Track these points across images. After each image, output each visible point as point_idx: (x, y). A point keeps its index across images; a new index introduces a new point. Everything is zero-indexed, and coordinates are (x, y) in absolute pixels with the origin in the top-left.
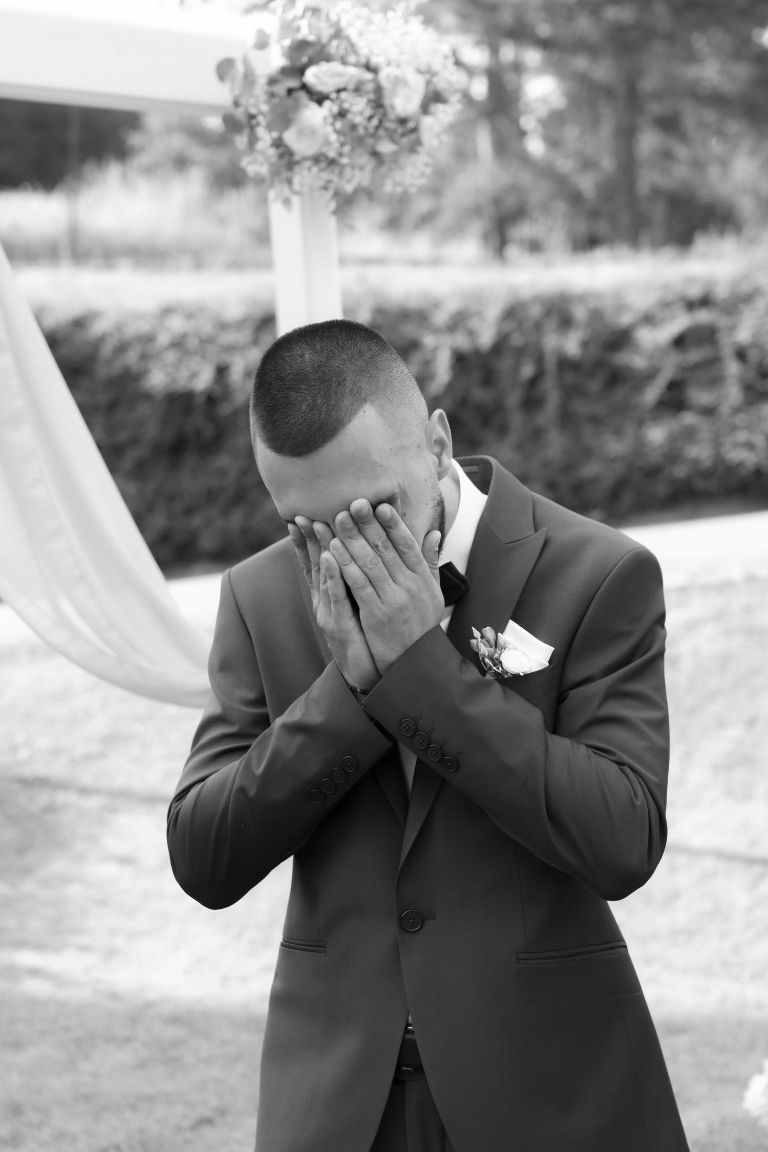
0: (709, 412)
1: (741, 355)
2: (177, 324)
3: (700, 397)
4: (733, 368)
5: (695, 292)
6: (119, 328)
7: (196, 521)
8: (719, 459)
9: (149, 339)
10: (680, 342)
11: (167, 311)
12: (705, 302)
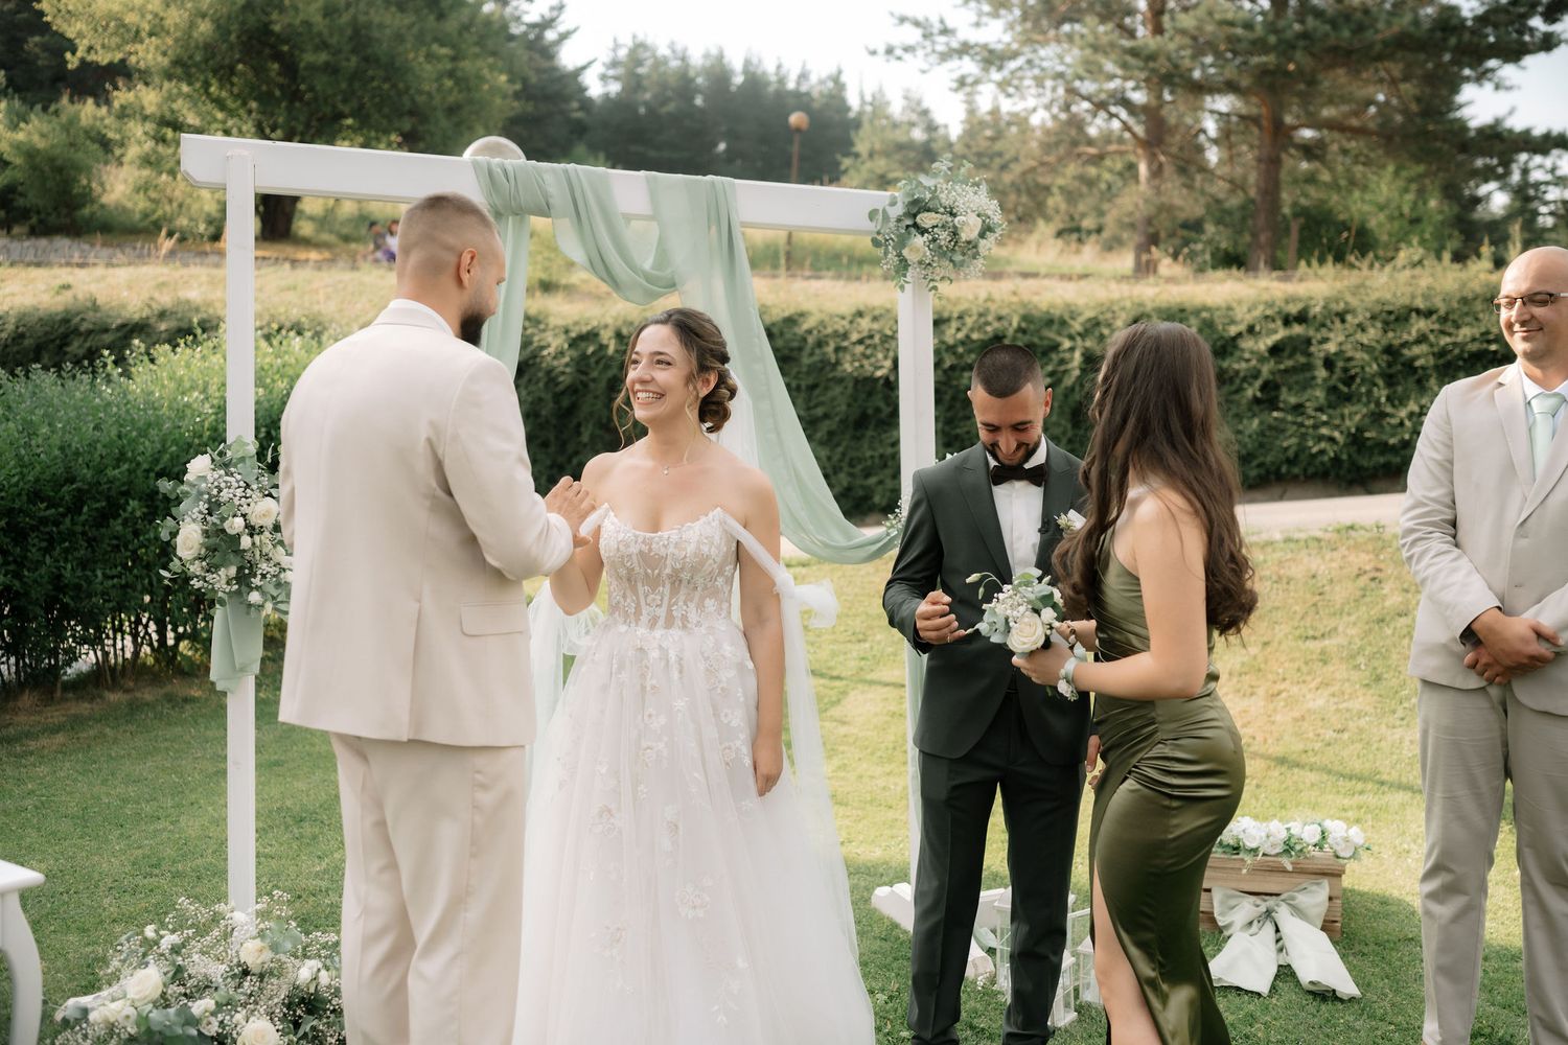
0: (1298, 409)
1: (1329, 363)
2: (865, 324)
3: (1289, 398)
4: (1322, 373)
5: (1293, 309)
6: (822, 323)
7: (872, 480)
8: (1302, 448)
9: (845, 336)
10: (1276, 350)
11: (860, 314)
12: (1302, 318)
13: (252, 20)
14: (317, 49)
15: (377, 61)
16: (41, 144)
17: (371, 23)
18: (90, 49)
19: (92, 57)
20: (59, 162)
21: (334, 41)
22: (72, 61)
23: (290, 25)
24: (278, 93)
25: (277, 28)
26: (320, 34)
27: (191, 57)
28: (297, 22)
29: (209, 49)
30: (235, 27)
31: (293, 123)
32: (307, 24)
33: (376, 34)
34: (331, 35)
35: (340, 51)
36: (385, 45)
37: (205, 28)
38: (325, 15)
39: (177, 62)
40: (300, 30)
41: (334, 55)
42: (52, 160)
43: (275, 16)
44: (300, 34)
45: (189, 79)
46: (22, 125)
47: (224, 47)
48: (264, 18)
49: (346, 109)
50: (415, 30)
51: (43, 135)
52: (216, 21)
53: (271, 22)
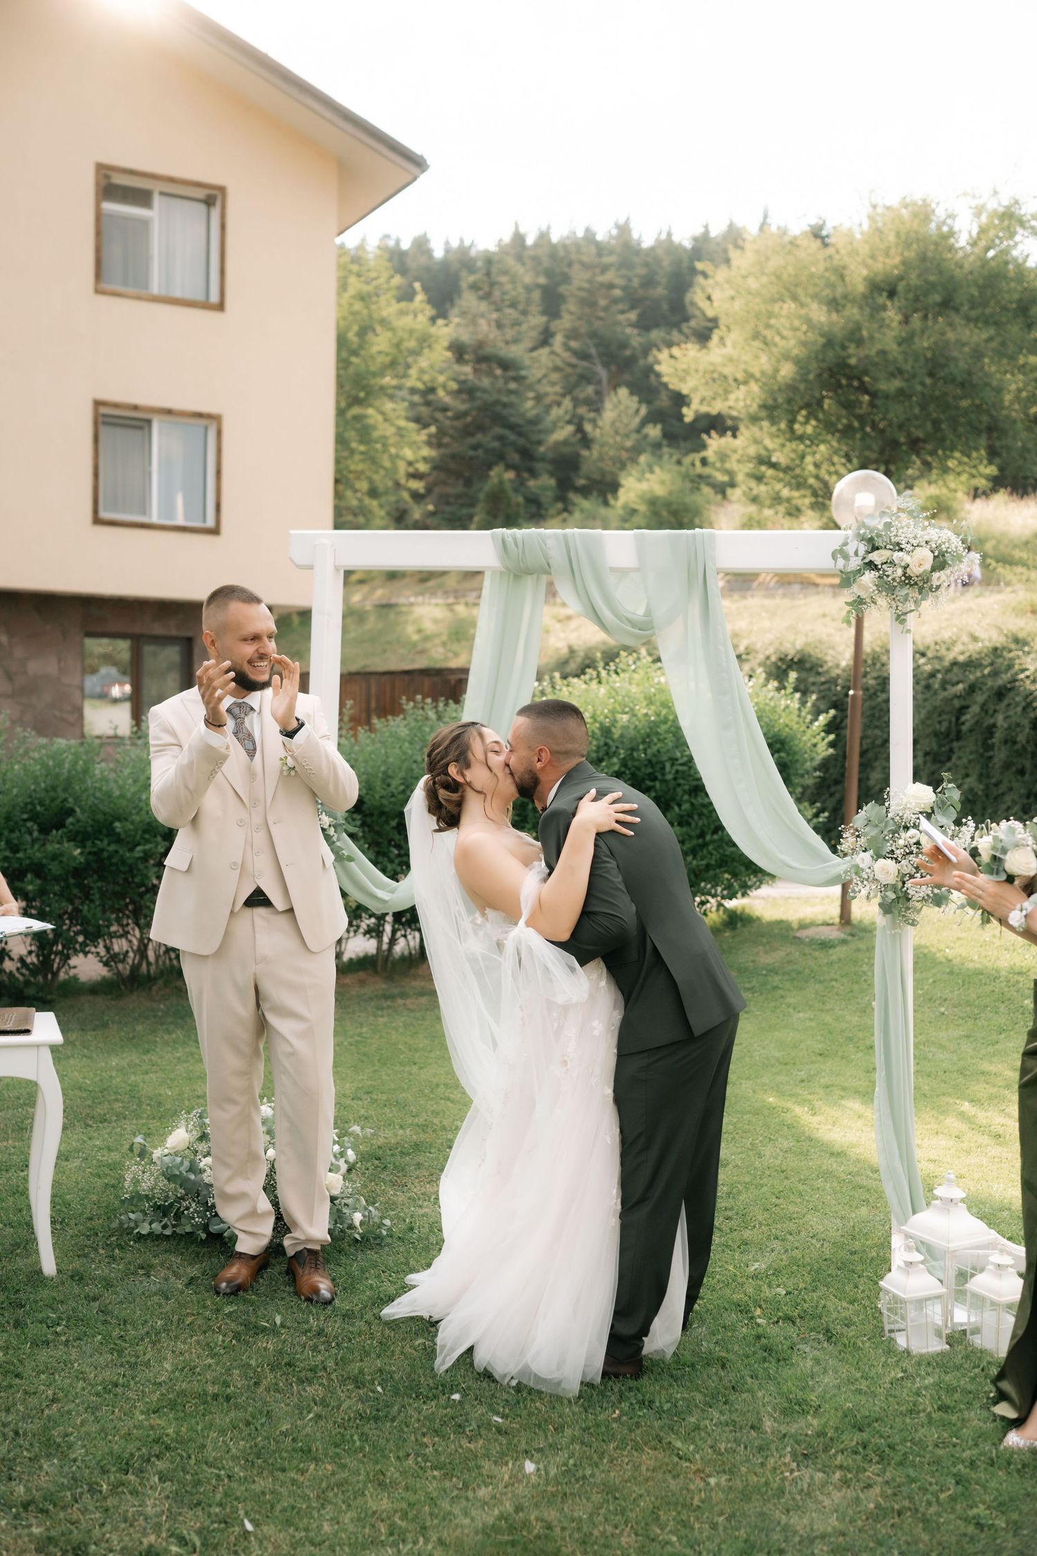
13: (830, 354)
14: (893, 375)
15: (953, 380)
16: (660, 491)
17: (947, 342)
18: (702, 400)
19: (704, 409)
20: (674, 507)
21: (908, 367)
22: (689, 414)
23: (867, 357)
24: (856, 424)
25: (853, 361)
26: (895, 360)
27: (775, 400)
28: (873, 352)
29: (792, 387)
30: (814, 366)
31: (867, 453)
32: (883, 353)
33: (955, 354)
34: (906, 361)
35: (914, 376)
36: (962, 364)
37: (787, 371)
38: (899, 344)
39: (764, 406)
40: (876, 359)
41: (907, 380)
42: (668, 504)
43: (852, 349)
44: (875, 364)
45: (773, 420)
46: (648, 476)
47: (802, 387)
48: (843, 354)
49: (920, 434)
50: (994, 345)
51: (663, 483)
52: (797, 362)
53: (849, 356)
